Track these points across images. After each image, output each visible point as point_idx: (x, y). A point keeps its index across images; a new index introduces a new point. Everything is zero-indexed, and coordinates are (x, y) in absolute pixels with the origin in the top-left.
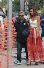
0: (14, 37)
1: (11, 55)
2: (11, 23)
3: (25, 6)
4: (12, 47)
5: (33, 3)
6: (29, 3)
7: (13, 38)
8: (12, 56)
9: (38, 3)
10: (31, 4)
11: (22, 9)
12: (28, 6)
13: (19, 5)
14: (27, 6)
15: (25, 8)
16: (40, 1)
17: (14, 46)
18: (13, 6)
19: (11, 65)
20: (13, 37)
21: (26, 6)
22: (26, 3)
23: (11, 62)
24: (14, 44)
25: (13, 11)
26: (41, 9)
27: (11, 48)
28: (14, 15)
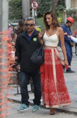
0: (12, 66)
1: (6, 97)
2: (6, 40)
3: (31, 10)
4: (8, 82)
5: (47, 5)
6: (39, 5)
7: (10, 66)
8: (8, 99)
9: (56, 4)
10: (43, 6)
11: (27, 14)
12: (38, 9)
13: (21, 8)
14: (35, 9)
15: (31, 14)
16: (59, 2)
17: (12, 82)
18: (10, 9)
19: (6, 116)
20: (11, 64)
21: (33, 10)
22: (32, 5)
23: (6, 110)
24: (11, 77)
25: (9, 19)
26: (60, 15)
27: (7, 85)
28: (13, 25)
